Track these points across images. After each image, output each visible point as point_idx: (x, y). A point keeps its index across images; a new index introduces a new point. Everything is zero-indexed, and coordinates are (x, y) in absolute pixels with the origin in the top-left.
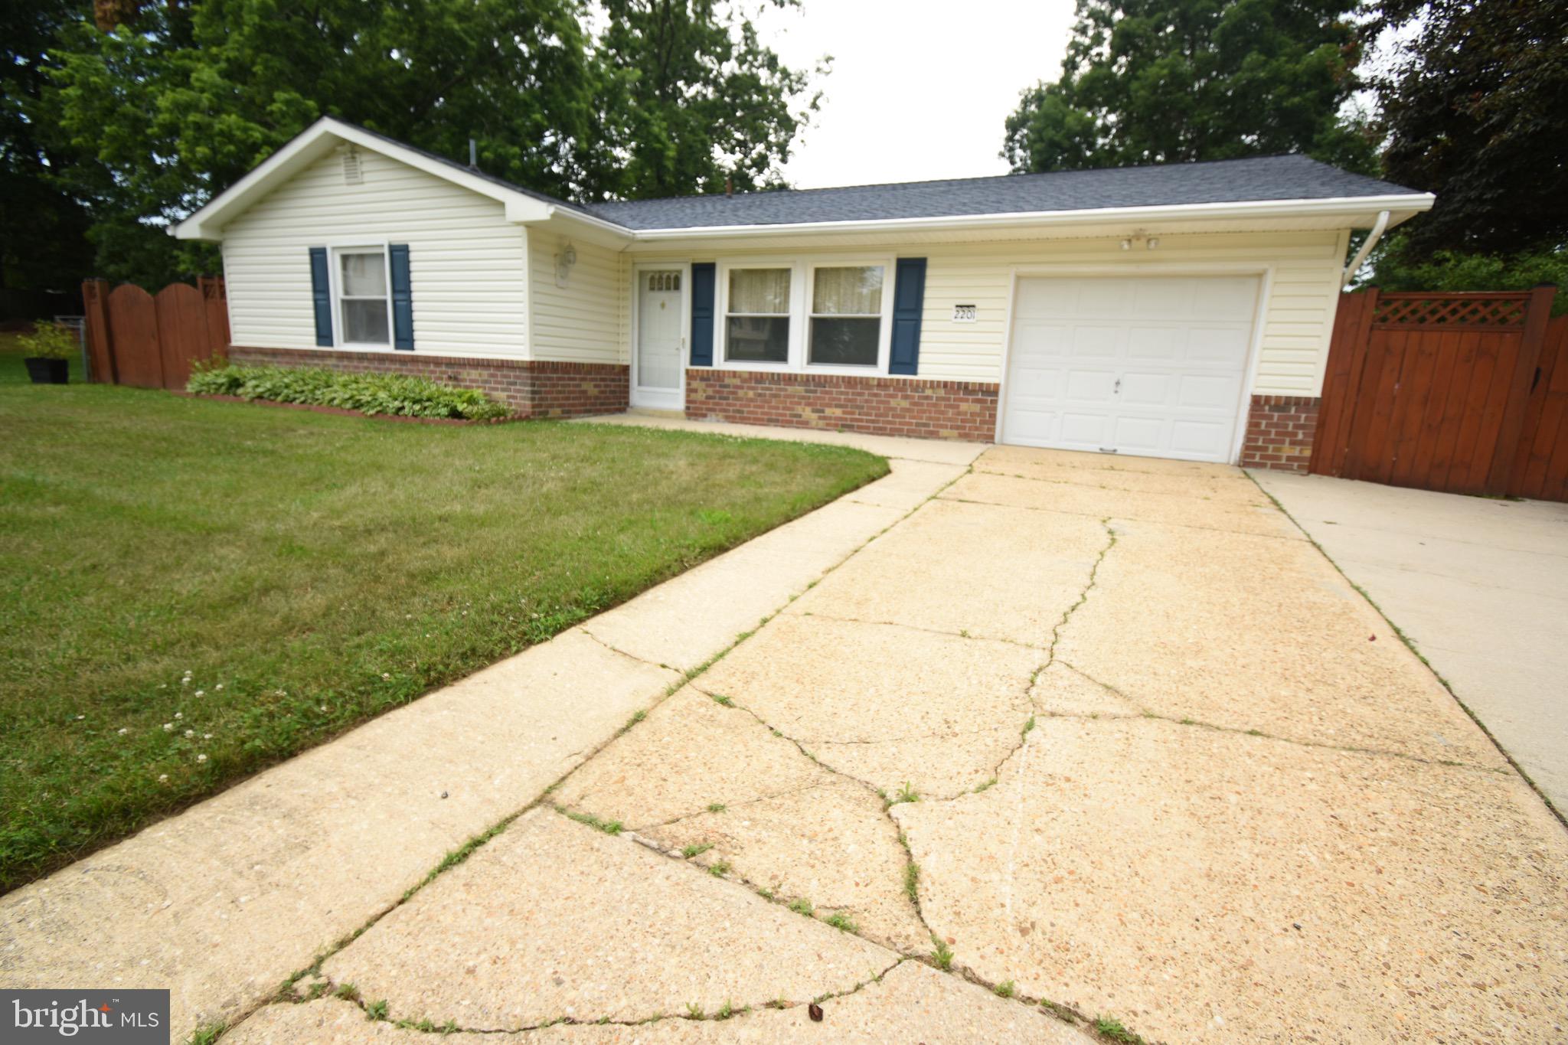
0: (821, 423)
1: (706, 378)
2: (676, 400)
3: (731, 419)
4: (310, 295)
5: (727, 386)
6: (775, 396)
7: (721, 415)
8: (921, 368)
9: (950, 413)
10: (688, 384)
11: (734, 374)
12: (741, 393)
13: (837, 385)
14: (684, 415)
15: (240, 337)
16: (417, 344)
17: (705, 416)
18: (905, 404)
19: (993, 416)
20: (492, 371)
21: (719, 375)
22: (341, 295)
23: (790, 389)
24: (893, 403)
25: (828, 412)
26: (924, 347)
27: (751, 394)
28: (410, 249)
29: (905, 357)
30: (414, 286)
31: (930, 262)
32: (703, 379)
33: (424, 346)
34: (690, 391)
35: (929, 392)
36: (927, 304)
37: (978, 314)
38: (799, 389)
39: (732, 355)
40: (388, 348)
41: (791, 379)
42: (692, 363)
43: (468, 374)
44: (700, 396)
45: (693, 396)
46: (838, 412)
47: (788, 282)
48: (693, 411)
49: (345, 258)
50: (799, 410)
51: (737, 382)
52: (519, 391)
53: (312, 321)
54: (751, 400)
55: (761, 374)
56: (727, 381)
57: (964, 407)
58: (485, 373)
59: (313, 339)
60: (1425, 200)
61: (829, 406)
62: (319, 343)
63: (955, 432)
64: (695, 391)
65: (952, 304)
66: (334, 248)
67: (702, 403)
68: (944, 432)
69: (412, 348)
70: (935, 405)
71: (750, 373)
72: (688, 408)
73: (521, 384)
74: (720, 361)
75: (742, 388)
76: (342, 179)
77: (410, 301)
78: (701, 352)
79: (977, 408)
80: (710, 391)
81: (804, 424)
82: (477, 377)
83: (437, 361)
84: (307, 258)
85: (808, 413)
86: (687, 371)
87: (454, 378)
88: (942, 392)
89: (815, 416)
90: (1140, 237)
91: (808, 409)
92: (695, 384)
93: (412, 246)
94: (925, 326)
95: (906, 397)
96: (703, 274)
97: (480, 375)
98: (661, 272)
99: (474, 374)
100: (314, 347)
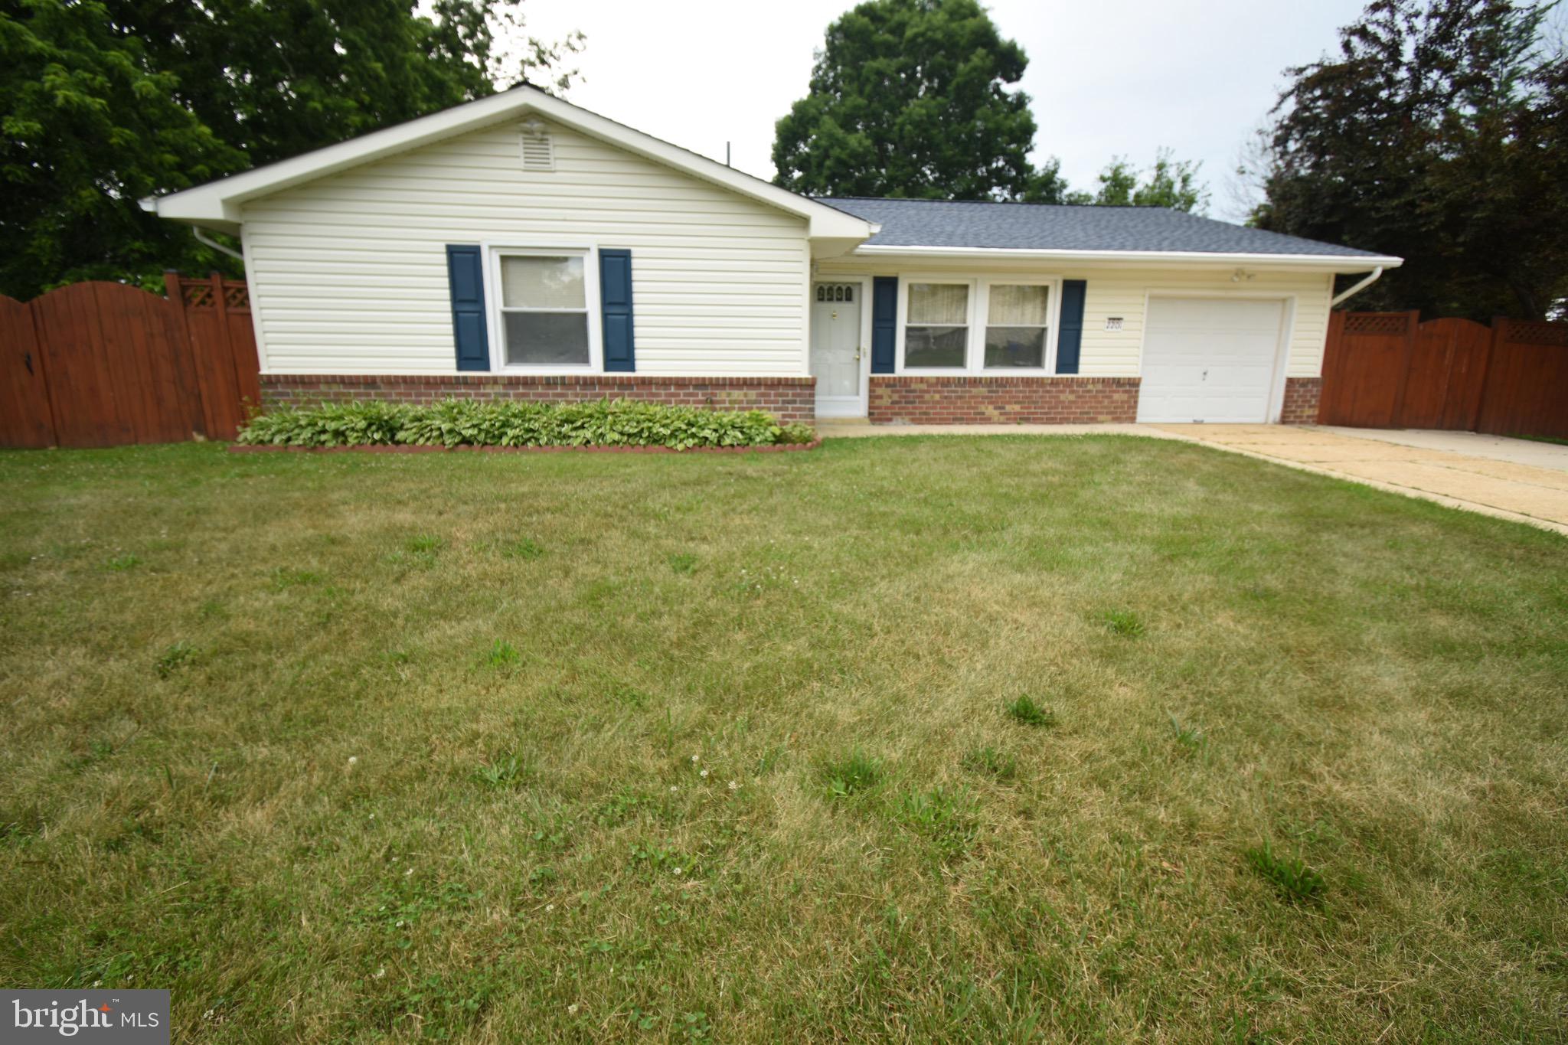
0: (1002, 418)
1: (892, 384)
2: (860, 407)
3: (917, 421)
4: (447, 305)
5: (914, 391)
6: (960, 397)
7: (907, 418)
8: (1081, 367)
9: (1106, 402)
10: (871, 391)
11: (922, 380)
12: (927, 397)
13: (1016, 385)
14: (867, 421)
15: (271, 363)
16: (638, 364)
17: (890, 420)
18: (1072, 397)
19: (1136, 402)
20: (763, 390)
21: (905, 382)
22: (500, 306)
23: (974, 390)
24: (1062, 397)
25: (1008, 408)
26: (1083, 351)
27: (937, 397)
28: (633, 255)
29: (1069, 359)
30: (636, 298)
31: (1089, 284)
32: (888, 386)
33: (649, 364)
34: (872, 397)
35: (1090, 387)
36: (1086, 317)
37: (1123, 324)
38: (983, 390)
39: (909, 363)
40: (595, 367)
41: (975, 382)
42: (873, 371)
43: (729, 395)
44: (886, 402)
45: (878, 402)
46: (1017, 408)
47: (966, 297)
48: (876, 415)
49: (504, 259)
50: (982, 408)
51: (924, 387)
52: (799, 409)
53: (451, 340)
54: (938, 402)
55: (949, 378)
56: (913, 386)
57: (1116, 396)
58: (752, 394)
59: (453, 362)
60: (1396, 261)
61: (1009, 403)
62: (460, 368)
63: (1109, 417)
64: (880, 397)
65: (1105, 317)
66: (491, 247)
67: (887, 408)
68: (1101, 417)
69: (633, 369)
70: (1095, 397)
71: (938, 378)
72: (870, 414)
73: (801, 402)
74: (901, 370)
75: (928, 392)
76: (520, 163)
77: (630, 316)
78: (882, 359)
79: (1125, 397)
80: (896, 397)
81: (986, 420)
82: (742, 398)
83: (666, 383)
84: (443, 258)
85: (990, 411)
86: (871, 380)
87: (711, 402)
88: (1100, 387)
89: (996, 412)
90: (1241, 273)
91: (991, 407)
92: (879, 391)
93: (635, 252)
94: (1085, 334)
95: (1072, 392)
96: (885, 288)
97: (746, 395)
98: (834, 283)
99: (737, 394)
100: (453, 372)
